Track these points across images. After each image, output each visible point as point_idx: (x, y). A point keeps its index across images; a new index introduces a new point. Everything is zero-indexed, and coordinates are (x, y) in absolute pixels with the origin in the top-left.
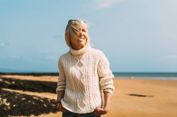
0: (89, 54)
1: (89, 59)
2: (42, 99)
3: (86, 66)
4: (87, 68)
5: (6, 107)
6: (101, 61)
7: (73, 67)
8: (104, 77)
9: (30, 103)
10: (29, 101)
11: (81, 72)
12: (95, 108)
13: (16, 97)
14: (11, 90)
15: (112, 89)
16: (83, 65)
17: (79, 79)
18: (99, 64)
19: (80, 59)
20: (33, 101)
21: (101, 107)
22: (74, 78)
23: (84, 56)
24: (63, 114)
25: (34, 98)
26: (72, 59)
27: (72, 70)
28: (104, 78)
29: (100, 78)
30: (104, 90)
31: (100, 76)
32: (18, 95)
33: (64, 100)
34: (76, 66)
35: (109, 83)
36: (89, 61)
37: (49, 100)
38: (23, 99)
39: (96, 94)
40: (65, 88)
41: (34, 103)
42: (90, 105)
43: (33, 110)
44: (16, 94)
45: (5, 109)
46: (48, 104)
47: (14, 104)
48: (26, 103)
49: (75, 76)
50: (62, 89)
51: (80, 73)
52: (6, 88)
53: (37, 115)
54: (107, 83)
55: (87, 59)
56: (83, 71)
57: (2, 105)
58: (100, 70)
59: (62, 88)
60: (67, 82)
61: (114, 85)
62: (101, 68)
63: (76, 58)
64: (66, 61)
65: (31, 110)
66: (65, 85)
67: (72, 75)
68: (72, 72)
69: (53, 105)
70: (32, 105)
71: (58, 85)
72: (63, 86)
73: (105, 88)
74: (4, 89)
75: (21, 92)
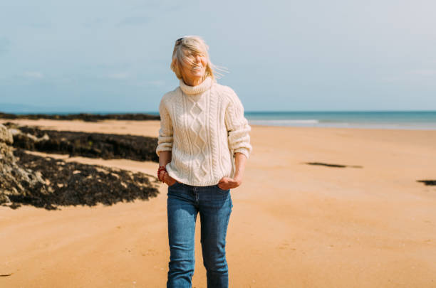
0: (211, 93)
1: (211, 100)
2: (116, 172)
3: (207, 112)
4: (208, 116)
5: (44, 187)
6: (231, 104)
7: (186, 114)
8: (235, 130)
9: (91, 180)
10: (90, 177)
11: (199, 122)
12: (221, 178)
13: (61, 169)
14: (44, 155)
15: (248, 149)
16: (201, 110)
17: (197, 134)
18: (227, 109)
19: (196, 101)
20: (98, 177)
21: (231, 177)
22: (189, 132)
23: (203, 96)
24: (169, 189)
25: (99, 170)
26: (183, 100)
27: (184, 118)
28: (236, 132)
29: (229, 131)
30: (235, 150)
31: (229, 129)
32: (63, 164)
33: (170, 166)
34: (191, 112)
35: (244, 138)
36: (211, 104)
37: (130, 174)
38: (76, 172)
39: (224, 157)
40: (171, 147)
41: (100, 181)
42: (214, 174)
43: (100, 194)
44: (59, 163)
45: (42, 191)
46: (128, 181)
47: (60, 183)
48: (85, 179)
49: (189, 129)
50: (168, 149)
51: (197, 125)
52: (31, 150)
53: (110, 204)
54: (239, 140)
55: (209, 102)
56: (202, 120)
57: (36, 183)
58: (229, 119)
59: (166, 146)
60: (175, 137)
61: (251, 143)
62: (230, 116)
63: (190, 98)
64: (174, 104)
65: (96, 194)
66: (172, 141)
67: (185, 127)
68: (184, 122)
69: (140, 185)
70: (98, 184)
71: (159, 142)
72: (168, 144)
73: (237, 146)
74: (28, 152)
75: (66, 158)
